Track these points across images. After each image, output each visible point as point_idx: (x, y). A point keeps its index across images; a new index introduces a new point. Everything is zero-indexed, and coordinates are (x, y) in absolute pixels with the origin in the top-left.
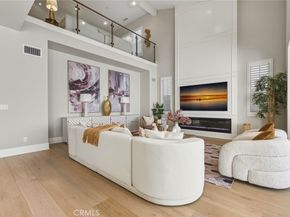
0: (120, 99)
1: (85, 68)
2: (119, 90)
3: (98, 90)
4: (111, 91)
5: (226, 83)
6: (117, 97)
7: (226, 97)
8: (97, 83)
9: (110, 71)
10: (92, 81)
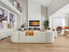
0: (13, 23)
1: (3, 11)
2: (13, 20)
3: (7, 19)
4: (10, 20)
5: (39, 21)
6: (12, 22)
7: (39, 23)
8: (7, 17)
9: (10, 13)
10: (5, 16)
